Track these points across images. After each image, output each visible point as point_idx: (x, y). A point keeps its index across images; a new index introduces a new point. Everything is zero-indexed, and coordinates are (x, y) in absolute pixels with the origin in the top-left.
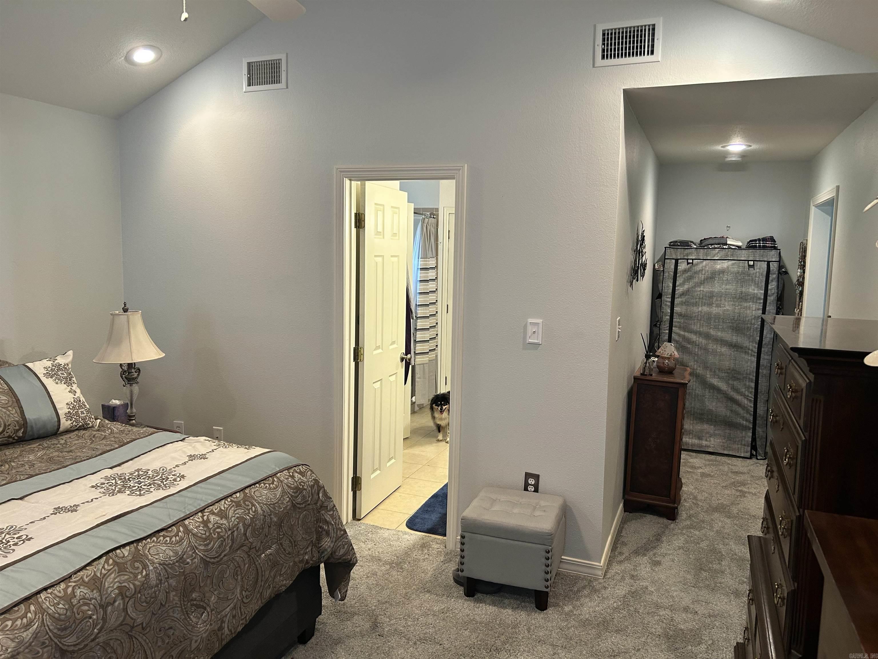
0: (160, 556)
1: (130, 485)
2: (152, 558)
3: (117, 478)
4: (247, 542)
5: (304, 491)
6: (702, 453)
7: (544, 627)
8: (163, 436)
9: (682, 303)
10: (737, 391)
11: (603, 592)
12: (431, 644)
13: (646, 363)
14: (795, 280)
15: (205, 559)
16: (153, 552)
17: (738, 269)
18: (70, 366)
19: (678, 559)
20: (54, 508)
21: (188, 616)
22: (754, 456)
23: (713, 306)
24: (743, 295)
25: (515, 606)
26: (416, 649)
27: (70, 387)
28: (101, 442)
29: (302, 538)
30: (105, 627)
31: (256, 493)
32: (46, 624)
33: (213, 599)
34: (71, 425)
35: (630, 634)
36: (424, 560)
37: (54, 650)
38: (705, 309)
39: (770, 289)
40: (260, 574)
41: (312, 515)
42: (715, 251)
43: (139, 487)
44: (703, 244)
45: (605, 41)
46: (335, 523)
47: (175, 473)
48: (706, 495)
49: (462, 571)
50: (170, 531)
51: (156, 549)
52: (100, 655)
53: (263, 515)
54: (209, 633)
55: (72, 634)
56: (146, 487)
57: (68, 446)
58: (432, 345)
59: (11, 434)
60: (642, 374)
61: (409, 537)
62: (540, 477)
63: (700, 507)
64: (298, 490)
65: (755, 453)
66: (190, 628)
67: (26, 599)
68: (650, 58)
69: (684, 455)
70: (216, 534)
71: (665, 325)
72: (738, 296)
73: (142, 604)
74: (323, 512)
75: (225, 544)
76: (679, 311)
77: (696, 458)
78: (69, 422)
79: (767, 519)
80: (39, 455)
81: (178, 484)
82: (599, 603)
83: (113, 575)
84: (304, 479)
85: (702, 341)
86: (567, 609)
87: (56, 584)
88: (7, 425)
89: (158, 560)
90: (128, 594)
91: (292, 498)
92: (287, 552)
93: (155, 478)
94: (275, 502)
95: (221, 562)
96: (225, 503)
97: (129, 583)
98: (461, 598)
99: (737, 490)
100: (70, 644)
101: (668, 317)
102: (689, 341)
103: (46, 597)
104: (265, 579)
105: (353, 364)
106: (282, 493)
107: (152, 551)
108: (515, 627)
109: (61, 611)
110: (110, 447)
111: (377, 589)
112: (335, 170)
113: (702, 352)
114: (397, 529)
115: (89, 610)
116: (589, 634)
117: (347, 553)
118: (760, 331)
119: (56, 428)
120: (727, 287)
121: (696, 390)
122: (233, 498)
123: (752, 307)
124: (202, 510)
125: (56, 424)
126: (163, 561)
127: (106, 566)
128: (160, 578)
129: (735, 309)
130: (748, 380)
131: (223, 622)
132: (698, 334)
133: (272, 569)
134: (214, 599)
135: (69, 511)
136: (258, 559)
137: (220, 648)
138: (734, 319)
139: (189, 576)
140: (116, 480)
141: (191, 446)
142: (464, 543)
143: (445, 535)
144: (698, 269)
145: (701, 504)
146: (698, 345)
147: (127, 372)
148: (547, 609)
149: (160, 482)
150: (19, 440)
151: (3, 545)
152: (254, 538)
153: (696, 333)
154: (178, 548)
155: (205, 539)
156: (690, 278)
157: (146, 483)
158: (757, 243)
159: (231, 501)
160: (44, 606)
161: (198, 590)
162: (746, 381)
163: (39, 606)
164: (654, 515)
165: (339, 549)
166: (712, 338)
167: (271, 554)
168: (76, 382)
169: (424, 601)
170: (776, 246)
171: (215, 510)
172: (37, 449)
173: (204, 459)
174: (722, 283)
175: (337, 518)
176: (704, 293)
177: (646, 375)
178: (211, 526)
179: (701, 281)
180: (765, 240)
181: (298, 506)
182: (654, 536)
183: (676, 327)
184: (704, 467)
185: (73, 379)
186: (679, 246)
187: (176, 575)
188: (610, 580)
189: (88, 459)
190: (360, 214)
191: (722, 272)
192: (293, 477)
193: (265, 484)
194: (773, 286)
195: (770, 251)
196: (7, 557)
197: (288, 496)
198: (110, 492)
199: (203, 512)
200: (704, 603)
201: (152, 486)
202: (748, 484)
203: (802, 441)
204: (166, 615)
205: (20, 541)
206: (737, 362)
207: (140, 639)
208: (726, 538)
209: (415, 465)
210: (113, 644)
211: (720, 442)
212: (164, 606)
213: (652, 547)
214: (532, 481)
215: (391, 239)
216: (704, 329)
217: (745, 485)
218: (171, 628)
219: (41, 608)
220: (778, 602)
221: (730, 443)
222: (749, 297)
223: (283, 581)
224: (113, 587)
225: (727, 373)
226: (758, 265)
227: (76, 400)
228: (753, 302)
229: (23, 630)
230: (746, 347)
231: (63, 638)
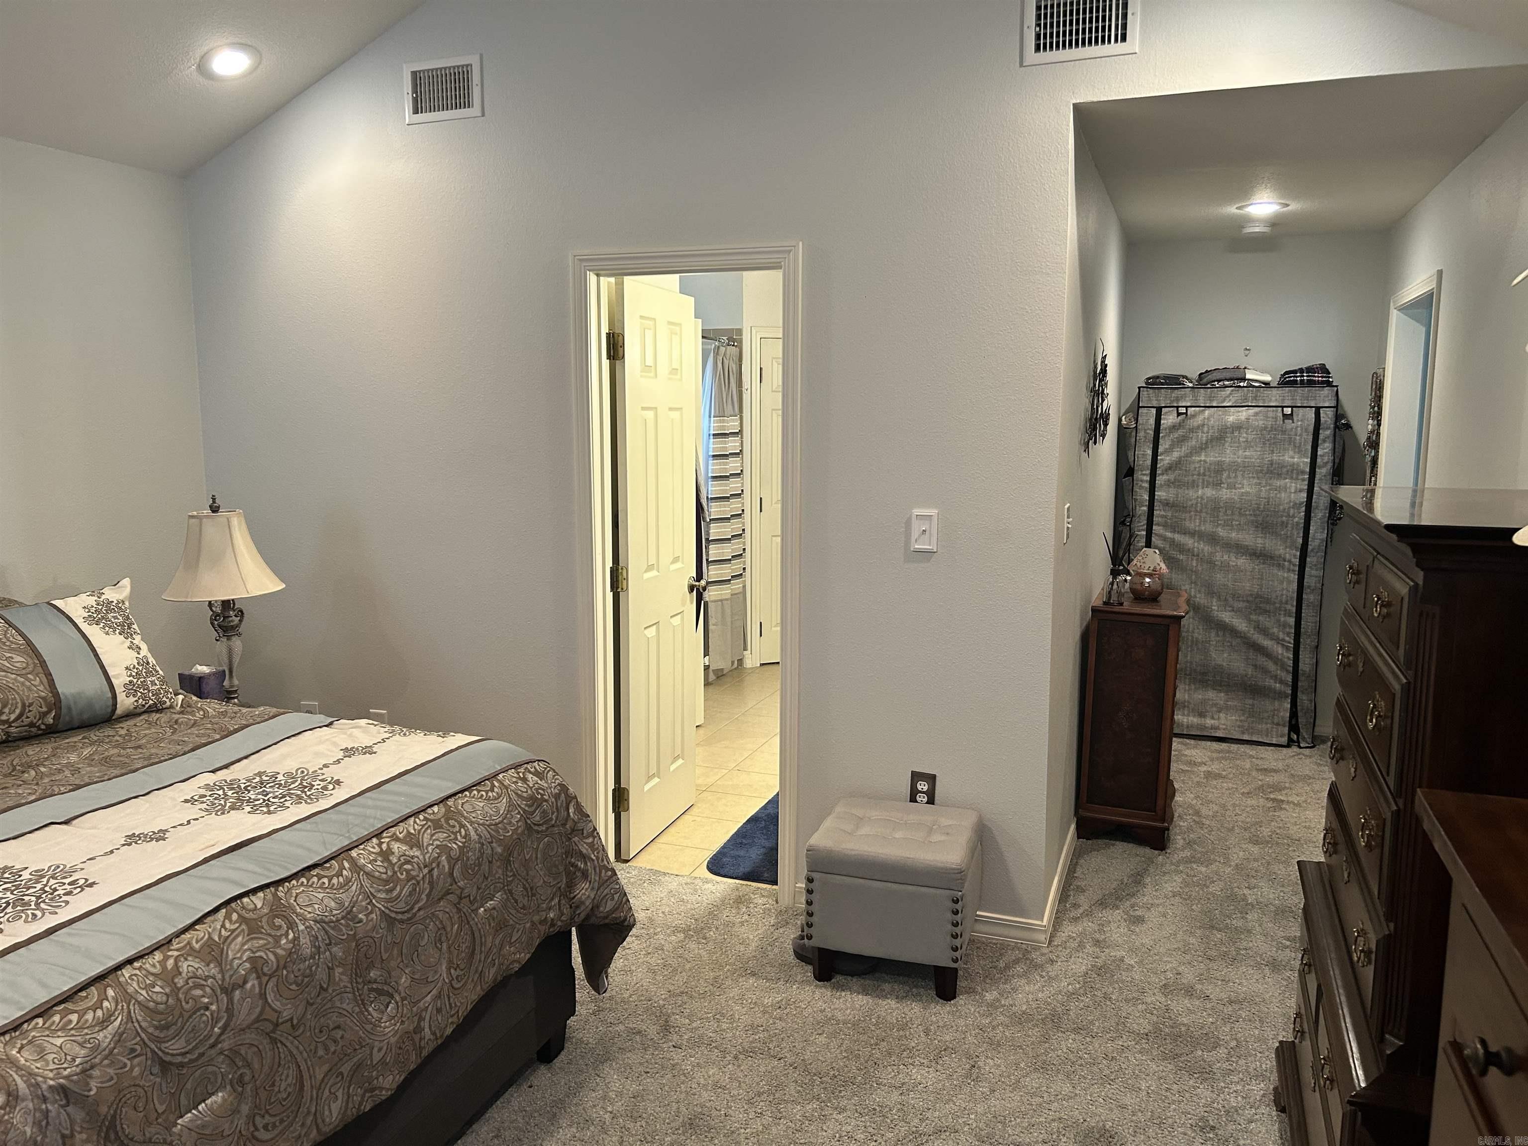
0: (315, 909)
1: (250, 798)
2: (302, 911)
3: (225, 787)
4: (454, 886)
5: (544, 803)
6: (1204, 740)
7: (952, 1027)
8: (293, 720)
9: (1169, 483)
10: (1265, 632)
11: (1049, 968)
12: (762, 1059)
13: (1112, 584)
14: (1363, 439)
15: (388, 915)
16: (304, 902)
17: (1265, 422)
18: (127, 604)
19: (1173, 913)
20: (126, 836)
21: (365, 1008)
22: (1294, 742)
23: (1223, 488)
24: (1274, 466)
25: (901, 993)
26: (739, 1066)
27: (130, 639)
28: (189, 731)
29: (544, 882)
30: (232, 1024)
31: (466, 806)
32: (134, 1020)
33: (403, 980)
34: (135, 704)
35: (1098, 1033)
36: (742, 923)
37: (149, 1062)
38: (1209, 492)
39: (1321, 456)
40: (478, 941)
41: (559, 844)
42: (1224, 391)
43: (264, 800)
44: (1205, 381)
45: (1041, 20)
46: (598, 858)
47: (324, 777)
48: (1216, 808)
49: (810, 937)
50: (328, 869)
51: (308, 896)
52: (226, 1071)
53: (479, 843)
54: (401, 1037)
55: (177, 1035)
56: (276, 800)
57: (133, 738)
58: (735, 567)
59: (35, 721)
60: (1105, 603)
61: (714, 888)
62: (937, 778)
63: (1206, 828)
64: (535, 801)
65: (1295, 736)
66: (369, 1027)
67: (99, 978)
68: (1120, 47)
69: (1176, 743)
70: (404, 873)
71: (1139, 522)
72: (1265, 469)
73: (291, 987)
74: (576, 839)
75: (420, 890)
76: (1164, 498)
77: (1195, 747)
78: (132, 699)
79: (1333, 830)
80: (85, 753)
81: (332, 795)
82: (1044, 986)
83: (240, 939)
84: (542, 783)
85: (1204, 548)
86: (989, 997)
87: (147, 954)
88: (27, 704)
89: (312, 915)
90: (265, 969)
91: (526, 816)
92: (521, 905)
93: (290, 785)
94: (497, 821)
95: (413, 921)
96: (415, 822)
97: (267, 951)
98: (809, 983)
99: (1268, 798)
100: (175, 1052)
101: (1145, 508)
102: (1181, 548)
103: (132, 975)
104: (487, 950)
105: (610, 596)
106: (509, 807)
107: (301, 900)
108: (904, 1027)
109: (159, 998)
110: (205, 738)
111: (666, 973)
112: (570, 258)
113: (1205, 566)
114: (692, 875)
115: (203, 996)
116: (1029, 1036)
117: (617, 908)
118: (1304, 527)
119: (110, 710)
120: (1247, 453)
121: (1193, 632)
122: (428, 814)
123: (1291, 486)
124: (378, 835)
125: (110, 702)
126: (320, 917)
127: (228, 925)
128: (317, 944)
129: (1261, 491)
130: (1282, 612)
131: (421, 1019)
132: (1196, 536)
133: (497, 934)
134: (405, 981)
135: (152, 839)
136: (473, 915)
137: (419, 1061)
138: (1258, 508)
139: (364, 942)
140: (224, 790)
141: (345, 734)
142: (812, 890)
143: (775, 882)
144: (1196, 424)
145: (1208, 822)
146: (1198, 555)
147: (222, 615)
148: (955, 998)
149: (299, 793)
150: (49, 731)
151: (46, 896)
152: (466, 881)
153: (1192, 534)
154: (343, 896)
155: (387, 882)
156: (1183, 440)
157: (277, 794)
158: (1297, 377)
159: (426, 819)
160: (130, 990)
161: (379, 966)
162: (1279, 614)
163: (122, 990)
164: (1129, 842)
165: (605, 901)
166: (1221, 543)
167: (494, 908)
168: (139, 632)
169: (748, 990)
170: (1331, 380)
171: (400, 833)
172: (81, 745)
173: (371, 754)
174: (1238, 447)
175: (601, 847)
176: (1207, 465)
177: (1112, 604)
178: (395, 860)
179: (1202, 444)
180: (1313, 371)
181: (536, 828)
182: (1129, 877)
183: (1158, 524)
184: (1210, 763)
185: (133, 626)
186: (1162, 384)
187: (342, 940)
188: (1060, 948)
189: (171, 759)
190: (616, 336)
191: (1238, 427)
192: (524, 780)
193: (479, 791)
194: (1325, 449)
195: (1321, 389)
196: (56, 913)
197: (519, 812)
198: (216, 809)
199: (379, 836)
200: (1220, 983)
201: (288, 798)
202: (1285, 788)
203: (1402, 685)
204: (329, 1005)
205: (75, 888)
206: (1264, 582)
207: (288, 1044)
208: (1253, 877)
209: (716, 770)
210: (246, 1053)
211: (1237, 720)
212: (326, 990)
213: (1128, 895)
214: (923, 786)
215: (670, 379)
216: (1207, 527)
217: (1280, 790)
218: (338, 1027)
219: (124, 992)
220: (1359, 958)
221: (1253, 722)
222: (1285, 470)
223: (515, 954)
224: (240, 958)
225: (1248, 601)
226: (1301, 414)
227: (141, 661)
228: (1292, 478)
229: (97, 1029)
230: (1280, 556)
231: (164, 1042)
